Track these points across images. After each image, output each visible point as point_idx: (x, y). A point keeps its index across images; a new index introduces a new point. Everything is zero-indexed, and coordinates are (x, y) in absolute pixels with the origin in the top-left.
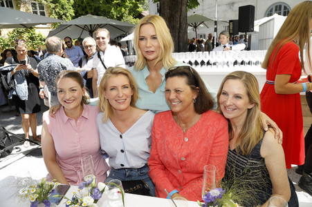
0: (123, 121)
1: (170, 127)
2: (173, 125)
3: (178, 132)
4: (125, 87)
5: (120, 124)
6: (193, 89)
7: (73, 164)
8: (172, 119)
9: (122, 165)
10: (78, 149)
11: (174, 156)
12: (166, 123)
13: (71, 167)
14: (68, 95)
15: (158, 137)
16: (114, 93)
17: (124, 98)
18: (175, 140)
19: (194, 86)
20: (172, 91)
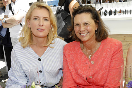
19: (96, 20)
20: (82, 25)
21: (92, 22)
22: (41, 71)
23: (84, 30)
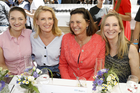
0: (47, 38)
1: (73, 44)
2: (74, 43)
3: (77, 47)
4: (50, 18)
5: (45, 40)
6: (86, 21)
7: (15, 64)
8: (74, 39)
9: (44, 64)
10: (19, 55)
11: (75, 60)
12: (70, 41)
13: (13, 66)
14: (17, 22)
15: (65, 49)
16: (43, 22)
17: (49, 25)
18: (76, 51)
19: (87, 19)
22: (45, 56)
23: (76, 26)
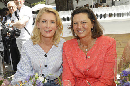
2: (78, 52)
20: (80, 23)
21: (89, 21)
22: (46, 66)
23: (81, 27)
